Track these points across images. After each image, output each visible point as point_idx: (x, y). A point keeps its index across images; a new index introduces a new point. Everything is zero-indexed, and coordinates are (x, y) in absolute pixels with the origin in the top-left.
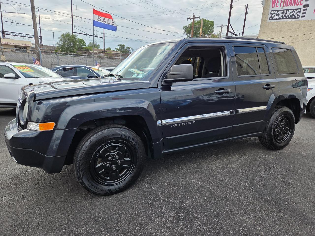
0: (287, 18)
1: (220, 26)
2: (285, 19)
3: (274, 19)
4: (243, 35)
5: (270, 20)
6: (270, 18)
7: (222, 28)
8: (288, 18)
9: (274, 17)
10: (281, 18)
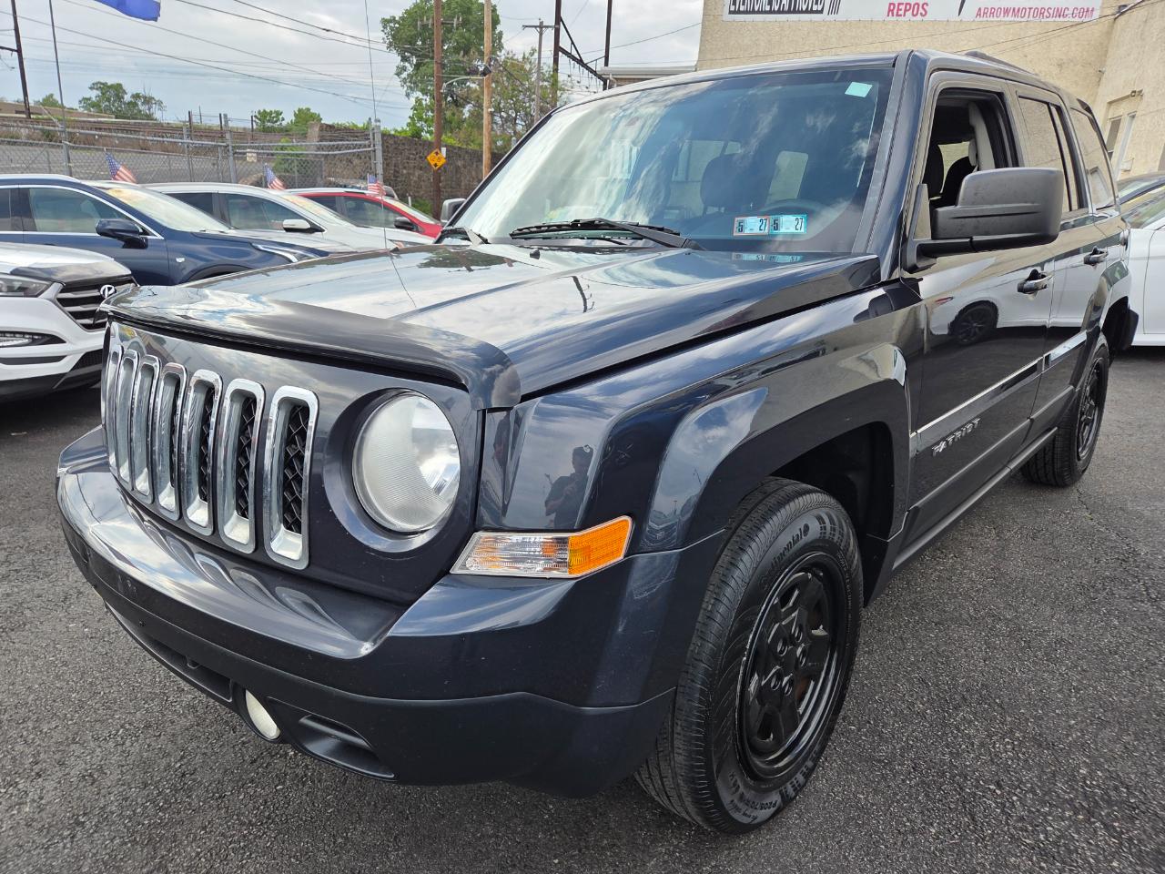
0: (786, 8)
1: (536, 27)
2: (779, 12)
3: (744, 12)
4: (606, 64)
5: (731, 12)
6: (733, 8)
7: (541, 34)
8: (789, 12)
9: (743, 4)
10: (768, 8)
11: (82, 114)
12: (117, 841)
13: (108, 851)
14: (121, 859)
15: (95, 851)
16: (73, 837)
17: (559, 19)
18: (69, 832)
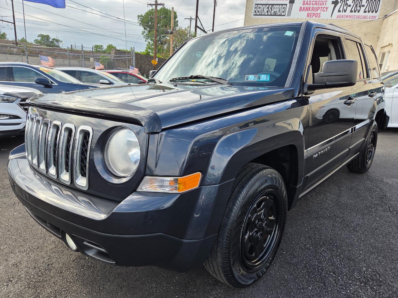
0: (273, 14)
1: (189, 19)
2: (270, 15)
3: (259, 15)
4: (213, 31)
5: (254, 15)
6: (255, 14)
7: (191, 21)
9: (258, 12)
10: (267, 14)
11: (34, 45)
12: (23, 287)
13: (19, 290)
14: (24, 293)
15: (14, 290)
16: (7, 286)
17: (197, 17)
18: (6, 284)
